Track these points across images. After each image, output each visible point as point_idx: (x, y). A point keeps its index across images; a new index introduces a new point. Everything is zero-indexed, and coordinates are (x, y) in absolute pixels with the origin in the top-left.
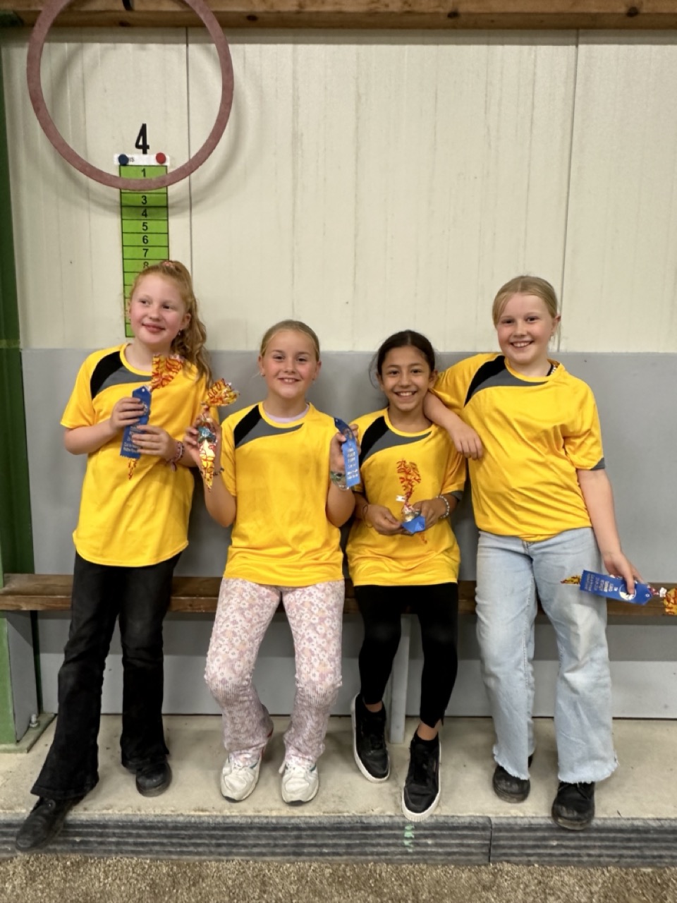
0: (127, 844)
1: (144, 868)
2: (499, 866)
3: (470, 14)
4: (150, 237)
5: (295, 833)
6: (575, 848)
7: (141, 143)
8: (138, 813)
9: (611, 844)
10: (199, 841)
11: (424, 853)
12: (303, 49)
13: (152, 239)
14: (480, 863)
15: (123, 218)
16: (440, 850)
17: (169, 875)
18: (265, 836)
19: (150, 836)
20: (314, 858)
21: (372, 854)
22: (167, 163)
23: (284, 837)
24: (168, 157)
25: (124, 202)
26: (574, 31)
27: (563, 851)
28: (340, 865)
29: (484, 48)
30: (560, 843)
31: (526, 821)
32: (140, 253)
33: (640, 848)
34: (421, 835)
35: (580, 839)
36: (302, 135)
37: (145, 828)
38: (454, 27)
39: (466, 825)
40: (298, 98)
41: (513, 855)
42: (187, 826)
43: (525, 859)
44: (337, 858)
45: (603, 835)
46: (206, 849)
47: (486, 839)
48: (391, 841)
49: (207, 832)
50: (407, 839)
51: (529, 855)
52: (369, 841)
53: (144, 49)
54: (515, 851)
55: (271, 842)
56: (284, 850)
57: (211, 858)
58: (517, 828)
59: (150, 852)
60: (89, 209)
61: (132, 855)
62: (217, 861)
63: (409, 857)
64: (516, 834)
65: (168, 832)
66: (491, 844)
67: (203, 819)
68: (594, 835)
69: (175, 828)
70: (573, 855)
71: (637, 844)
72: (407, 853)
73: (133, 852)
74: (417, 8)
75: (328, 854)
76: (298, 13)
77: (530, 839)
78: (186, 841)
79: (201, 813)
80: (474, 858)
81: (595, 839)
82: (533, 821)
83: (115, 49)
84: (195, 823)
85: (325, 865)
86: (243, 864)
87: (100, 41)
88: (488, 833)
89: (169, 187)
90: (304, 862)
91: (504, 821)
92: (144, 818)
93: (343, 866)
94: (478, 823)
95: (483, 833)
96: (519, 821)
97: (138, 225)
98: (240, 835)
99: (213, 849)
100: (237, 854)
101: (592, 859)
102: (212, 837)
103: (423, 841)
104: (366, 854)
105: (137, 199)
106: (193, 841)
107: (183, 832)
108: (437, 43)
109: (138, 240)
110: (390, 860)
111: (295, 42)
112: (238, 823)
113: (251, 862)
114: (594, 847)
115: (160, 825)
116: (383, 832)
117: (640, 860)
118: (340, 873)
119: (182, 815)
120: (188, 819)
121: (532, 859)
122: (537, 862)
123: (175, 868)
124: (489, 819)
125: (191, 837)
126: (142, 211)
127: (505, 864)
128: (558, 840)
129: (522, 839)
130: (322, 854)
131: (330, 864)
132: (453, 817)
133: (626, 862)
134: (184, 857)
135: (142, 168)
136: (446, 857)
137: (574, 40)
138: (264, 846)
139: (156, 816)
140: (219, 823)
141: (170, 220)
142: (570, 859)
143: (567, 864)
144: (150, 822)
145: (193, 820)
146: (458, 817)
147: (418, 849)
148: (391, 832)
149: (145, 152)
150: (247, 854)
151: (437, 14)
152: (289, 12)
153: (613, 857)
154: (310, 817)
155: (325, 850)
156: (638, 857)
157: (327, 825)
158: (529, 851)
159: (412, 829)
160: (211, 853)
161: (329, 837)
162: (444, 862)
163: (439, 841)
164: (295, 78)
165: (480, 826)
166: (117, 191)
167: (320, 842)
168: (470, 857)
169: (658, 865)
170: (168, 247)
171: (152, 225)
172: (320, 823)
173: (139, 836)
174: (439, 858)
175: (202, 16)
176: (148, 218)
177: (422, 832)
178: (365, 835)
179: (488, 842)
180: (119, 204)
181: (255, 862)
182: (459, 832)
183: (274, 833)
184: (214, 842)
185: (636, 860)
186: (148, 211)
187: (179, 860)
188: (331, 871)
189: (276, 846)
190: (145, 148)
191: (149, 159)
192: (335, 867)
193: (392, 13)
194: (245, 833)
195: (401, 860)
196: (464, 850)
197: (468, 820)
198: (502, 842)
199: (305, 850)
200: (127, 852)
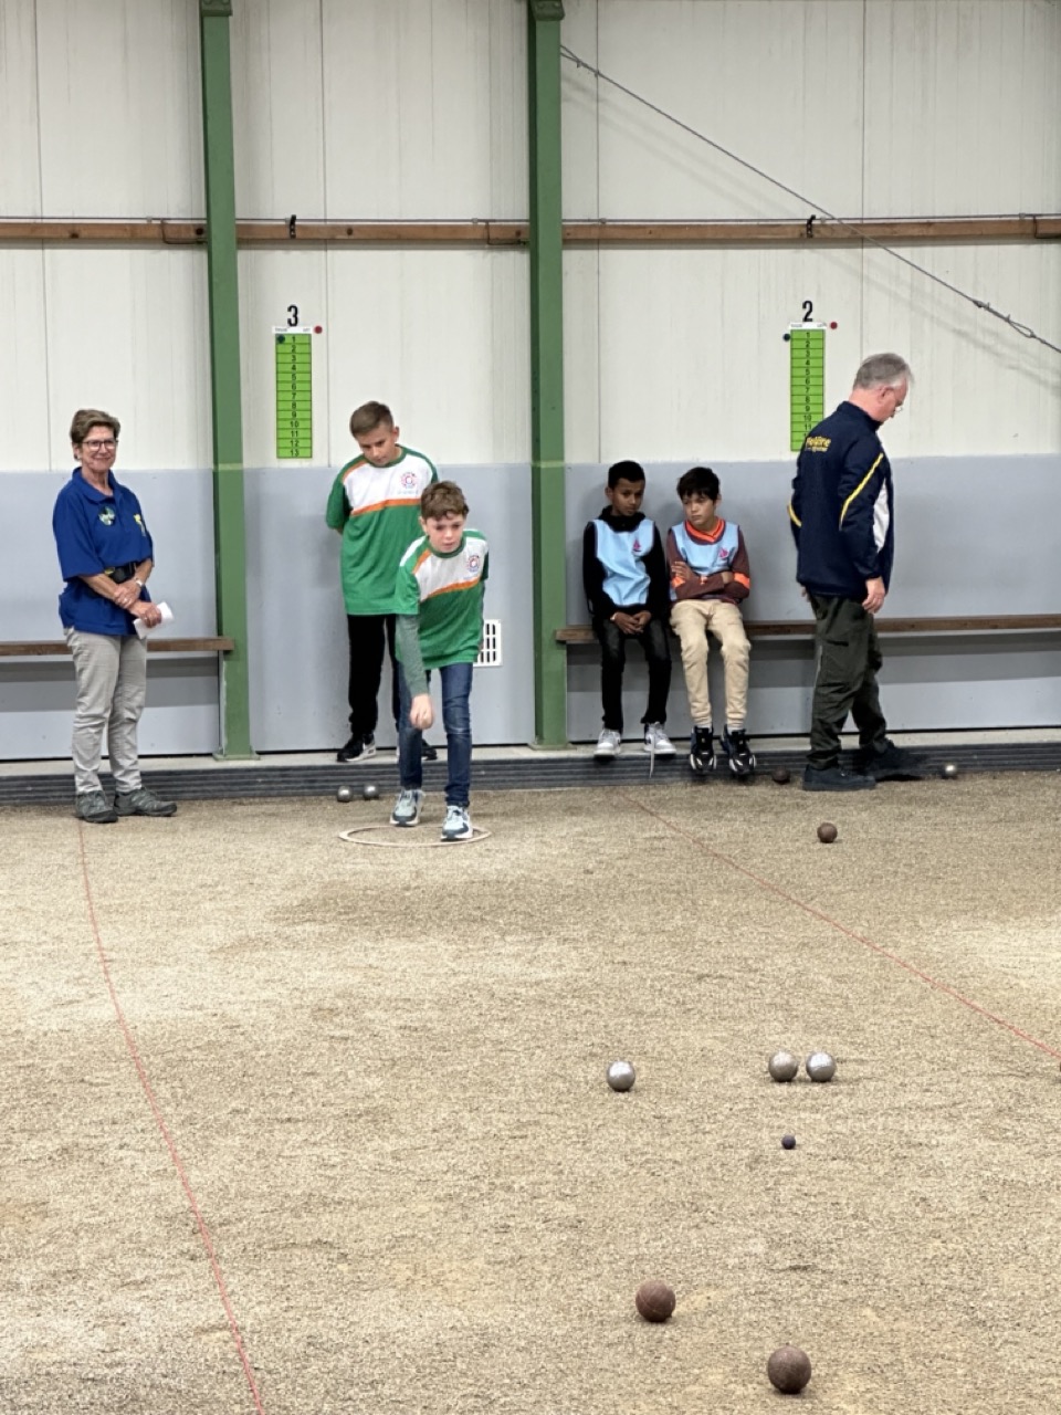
6: (44, 791)
27: (37, 794)
43: (12, 801)
77: (14, 787)
128: (32, 786)
137: (40, 246)
142: (41, 800)
158: (15, 796)
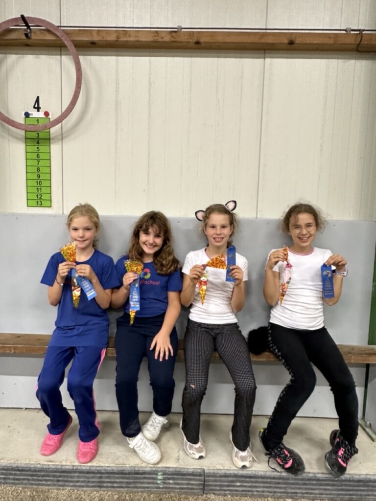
0: (9, 479)
1: (18, 492)
2: (208, 496)
3: (206, 43)
4: (40, 155)
5: (99, 475)
6: (250, 487)
7: (36, 106)
8: (17, 462)
9: (268, 485)
10: (47, 478)
11: (168, 488)
12: (121, 58)
13: (42, 156)
14: (199, 494)
15: (27, 144)
16: (177, 487)
17: (31, 497)
18: (83, 477)
19: (21, 475)
20: (109, 489)
21: (140, 487)
22: (50, 117)
23: (93, 477)
24: (50, 113)
25: (28, 136)
26: (263, 51)
27: (244, 489)
28: (123, 493)
29: (216, 59)
30: (241, 484)
31: (223, 472)
32: (35, 163)
33: (285, 488)
34: (166, 478)
35: (252, 482)
36: (121, 103)
37: (19, 470)
38: (200, 49)
39: (191, 473)
40: (119, 84)
41: (216, 490)
42: (41, 470)
43: (222, 492)
44: (122, 489)
45: (265, 480)
46: (52, 483)
47: (202, 481)
48: (150, 481)
49: (52, 474)
50: (159, 480)
51: (225, 490)
52: (138, 481)
53: (39, 58)
54: (218, 488)
55: (86, 480)
56: (93, 484)
57: (55, 487)
58: (218, 475)
59: (21, 484)
60: (9, 140)
61: (12, 485)
62: (58, 489)
63: (161, 490)
64: (218, 479)
65: (31, 473)
66: (204, 484)
67: (50, 466)
68: (260, 480)
69: (35, 471)
70: (249, 491)
71: (283, 486)
72: (159, 488)
73: (13, 483)
74: (178, 39)
75: (117, 487)
76: (117, 41)
77: (225, 481)
78: (40, 478)
79: (50, 463)
80: (195, 491)
81: (260, 482)
82: (228, 472)
83: (23, 58)
84: (46, 468)
85: (115, 493)
86: (71, 491)
87: (16, 54)
88: (202, 478)
89: (51, 129)
90: (104, 491)
91: (211, 471)
92: (19, 465)
93: (125, 494)
94: (197, 472)
95: (200, 478)
96: (219, 472)
97: (34, 149)
98: (69, 476)
99: (55, 483)
100: (68, 486)
101: (259, 493)
102: (55, 476)
103: (168, 481)
104: (137, 488)
105: (34, 135)
106: (45, 478)
107: (39, 473)
108: (191, 57)
109: (34, 156)
110: (150, 491)
111: (117, 55)
112: (68, 469)
113: (76, 491)
114: (260, 487)
115: (27, 469)
116: (146, 476)
117: (286, 494)
118: (123, 498)
119: (40, 464)
120: (42, 466)
121: (227, 492)
122: (230, 494)
123: (34, 493)
124: (204, 470)
125: (43, 476)
126: (37, 140)
127: (212, 495)
128: (240, 482)
129: (221, 481)
130: (113, 487)
131: (118, 492)
132: (184, 468)
133: (278, 496)
134: (40, 487)
135: (37, 119)
136: (181, 490)
137: (263, 55)
138: (82, 482)
139: (25, 464)
140: (58, 469)
141: (52, 146)
142: (247, 493)
143: (246, 496)
144: (21, 467)
145: (45, 467)
146: (188, 468)
147: (165, 486)
148: (151, 476)
149: (38, 111)
150: (73, 486)
151: (189, 42)
152: (112, 41)
153: (271, 492)
154: (108, 467)
155: (115, 485)
156: (284, 493)
157: (116, 471)
158: (225, 488)
159: (162, 475)
160: (54, 485)
161: (117, 478)
162: (179, 493)
163: (176, 481)
164: (117, 74)
165: (198, 474)
166: (24, 131)
167: (113, 480)
168: (193, 491)
169: (295, 497)
170: (50, 160)
171: (42, 149)
172: (112, 470)
173: (16, 475)
174: (177, 491)
175: (66, 42)
176: (40, 145)
177: (167, 476)
178: (137, 477)
179: (202, 483)
180: (24, 137)
181: (78, 490)
182: (187, 477)
183: (87, 475)
184: (56, 479)
185: (283, 494)
186: (40, 141)
187: (37, 488)
188: (117, 496)
189: (89, 482)
190: (38, 109)
191: (41, 114)
192: (120, 494)
193: (165, 42)
194: (72, 475)
195: (156, 491)
196: (190, 487)
197: (192, 470)
198: (210, 483)
199: (105, 485)
200: (9, 483)
